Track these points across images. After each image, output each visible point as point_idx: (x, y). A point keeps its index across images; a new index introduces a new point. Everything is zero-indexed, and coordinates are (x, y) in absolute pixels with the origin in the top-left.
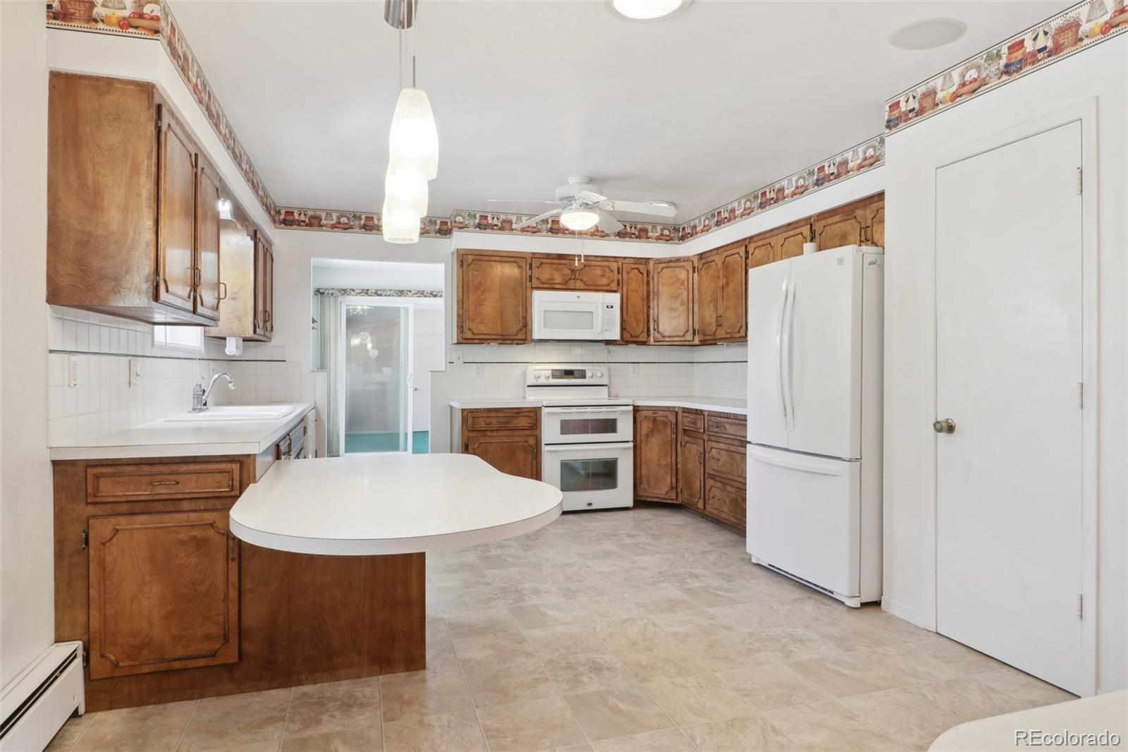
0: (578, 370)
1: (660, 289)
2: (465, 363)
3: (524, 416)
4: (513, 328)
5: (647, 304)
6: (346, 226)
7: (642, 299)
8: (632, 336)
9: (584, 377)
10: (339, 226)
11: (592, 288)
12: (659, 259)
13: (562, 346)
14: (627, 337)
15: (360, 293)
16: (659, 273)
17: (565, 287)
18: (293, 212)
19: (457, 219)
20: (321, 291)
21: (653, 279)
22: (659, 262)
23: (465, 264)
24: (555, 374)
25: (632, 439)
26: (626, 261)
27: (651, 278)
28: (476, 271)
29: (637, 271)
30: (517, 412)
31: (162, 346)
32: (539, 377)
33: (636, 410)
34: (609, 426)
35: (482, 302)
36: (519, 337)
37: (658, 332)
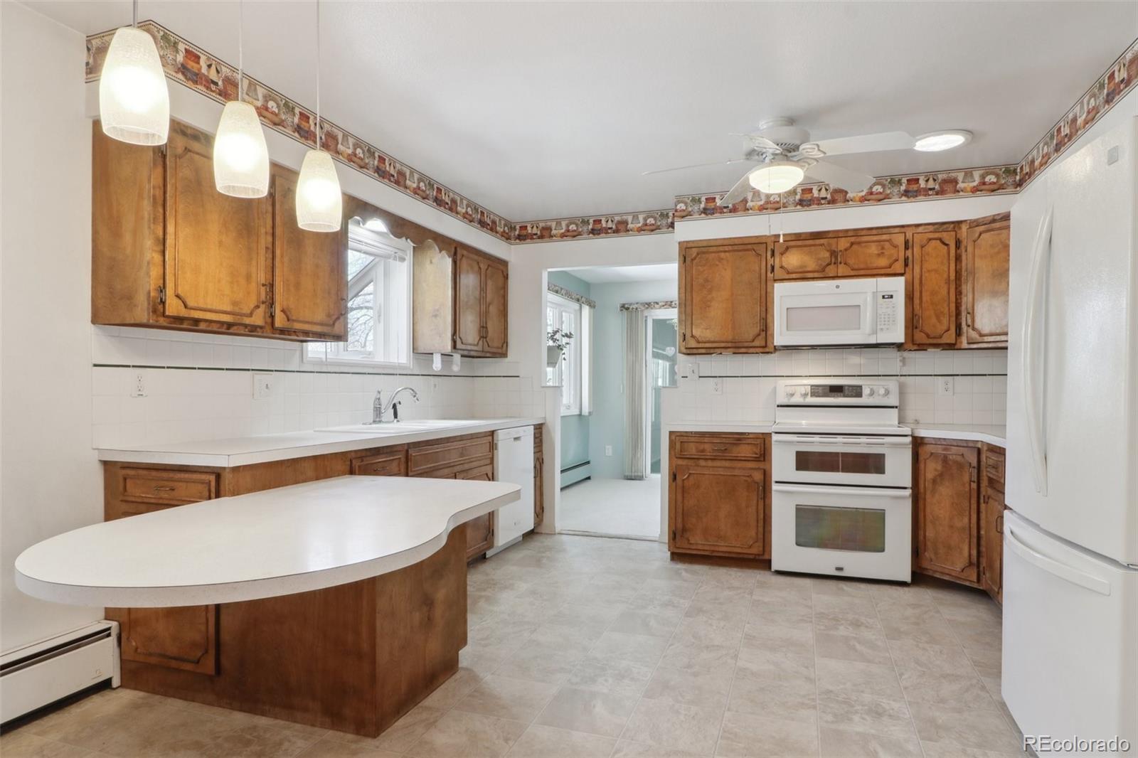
0: (849, 386)
1: (976, 265)
2: (700, 377)
3: (748, 444)
4: (749, 330)
5: (956, 288)
6: (575, 233)
7: (948, 281)
8: (928, 336)
9: (859, 395)
10: (568, 234)
11: (862, 272)
12: (975, 221)
13: (829, 354)
14: (920, 337)
15: (663, 306)
16: (974, 241)
17: (822, 274)
18: (526, 227)
19: (678, 207)
20: (626, 306)
21: (966, 251)
22: (974, 224)
23: (688, 260)
24: (817, 389)
25: (910, 486)
26: (920, 229)
27: (963, 251)
28: (701, 266)
29: (938, 241)
30: (739, 438)
31: (322, 361)
32: (792, 395)
33: (918, 443)
34: (872, 463)
35: (709, 303)
36: (757, 343)
37: (974, 329)
